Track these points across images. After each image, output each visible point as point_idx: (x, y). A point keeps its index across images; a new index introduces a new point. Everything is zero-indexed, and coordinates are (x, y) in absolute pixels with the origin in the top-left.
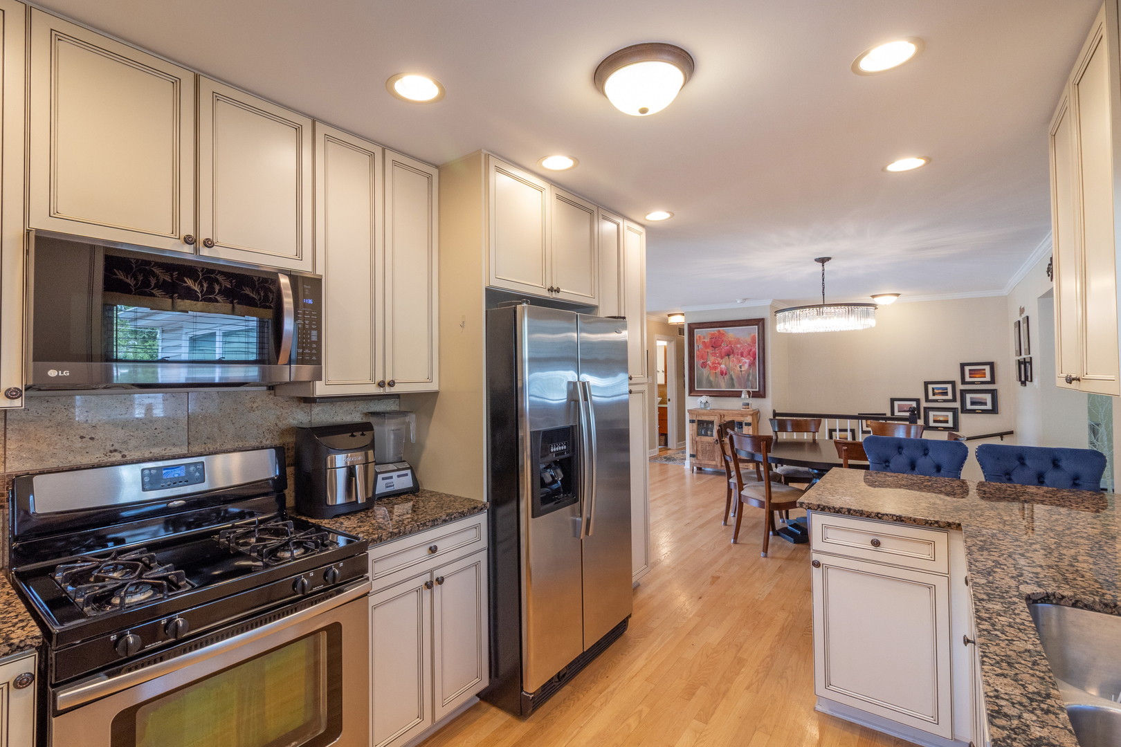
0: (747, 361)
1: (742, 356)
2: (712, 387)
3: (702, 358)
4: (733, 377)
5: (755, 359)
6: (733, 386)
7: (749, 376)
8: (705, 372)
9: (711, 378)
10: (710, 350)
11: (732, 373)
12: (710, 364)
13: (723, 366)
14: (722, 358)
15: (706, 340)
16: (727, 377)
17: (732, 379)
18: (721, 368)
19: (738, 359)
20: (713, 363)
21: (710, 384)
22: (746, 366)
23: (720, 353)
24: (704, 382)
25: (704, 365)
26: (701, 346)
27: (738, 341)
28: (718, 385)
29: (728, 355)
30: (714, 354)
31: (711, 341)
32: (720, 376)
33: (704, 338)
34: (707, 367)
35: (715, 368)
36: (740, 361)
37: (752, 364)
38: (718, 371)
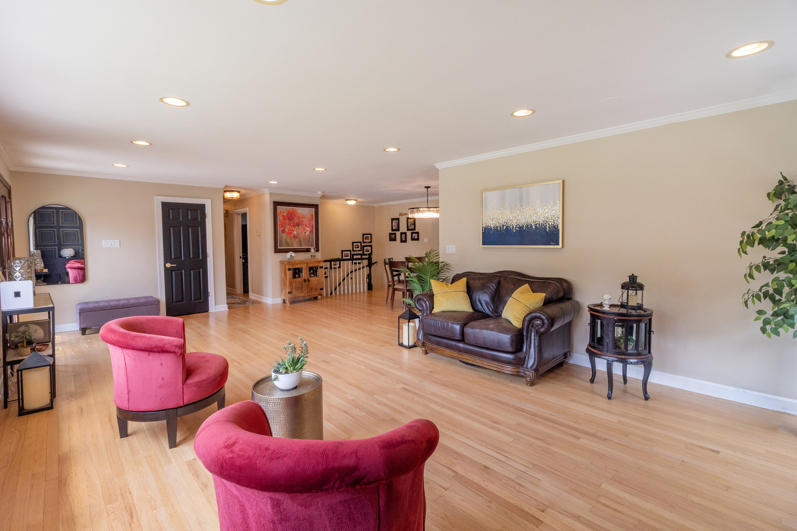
0: (309, 229)
1: (306, 226)
2: (288, 246)
3: (282, 226)
4: (301, 240)
5: (313, 228)
6: (301, 246)
7: (309, 239)
8: (284, 236)
9: (288, 240)
10: (287, 221)
11: (300, 237)
12: (287, 231)
13: (295, 232)
14: (294, 227)
15: (284, 214)
16: (297, 239)
17: (300, 241)
18: (294, 234)
19: (303, 228)
20: (289, 230)
21: (287, 244)
22: (308, 233)
23: (294, 223)
24: (284, 243)
25: (283, 231)
26: (281, 218)
27: (303, 217)
28: (292, 245)
29: (298, 225)
30: (289, 224)
31: (287, 216)
32: (293, 239)
33: (283, 213)
34: (286, 233)
35: (290, 233)
36: (304, 230)
37: (311, 232)
38: (292, 235)
